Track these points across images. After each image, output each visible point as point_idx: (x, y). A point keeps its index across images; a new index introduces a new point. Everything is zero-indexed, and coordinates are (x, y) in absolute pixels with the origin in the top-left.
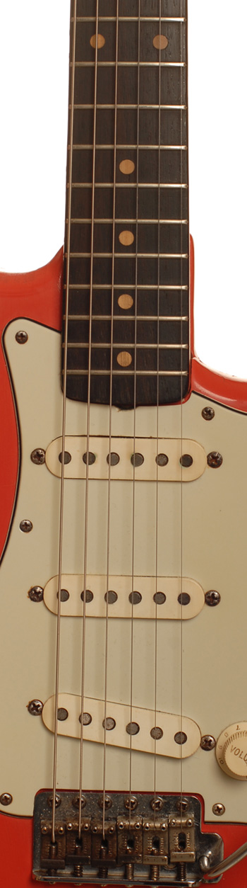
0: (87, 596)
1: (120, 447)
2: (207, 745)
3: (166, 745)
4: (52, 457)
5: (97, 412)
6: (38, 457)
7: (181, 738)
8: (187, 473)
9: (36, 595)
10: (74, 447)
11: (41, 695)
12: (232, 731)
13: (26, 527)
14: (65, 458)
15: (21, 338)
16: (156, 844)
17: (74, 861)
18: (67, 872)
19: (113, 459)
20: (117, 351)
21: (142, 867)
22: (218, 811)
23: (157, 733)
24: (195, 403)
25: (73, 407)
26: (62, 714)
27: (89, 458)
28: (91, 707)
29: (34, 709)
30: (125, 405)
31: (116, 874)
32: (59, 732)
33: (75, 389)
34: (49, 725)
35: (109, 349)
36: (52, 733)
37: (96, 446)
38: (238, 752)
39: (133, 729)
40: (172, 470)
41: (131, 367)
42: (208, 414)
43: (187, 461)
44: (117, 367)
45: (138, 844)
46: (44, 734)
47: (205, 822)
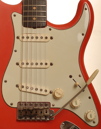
0: (27, 64)
1: (34, 36)
2: (51, 92)
3: (43, 92)
4: (20, 38)
5: (29, 29)
6: (18, 38)
7: (46, 91)
8: (47, 40)
9: (17, 64)
10: (25, 36)
11: (19, 83)
12: (56, 89)
13: (16, 51)
14: (23, 38)
15: (15, 16)
16: (41, 112)
17: (25, 116)
18: (24, 118)
19: (32, 38)
20: (33, 17)
21: (38, 117)
22: (53, 106)
23: (41, 90)
24: (48, 27)
25: (25, 28)
26: (23, 87)
27: (28, 38)
28: (28, 85)
29: (17, 86)
30: (35, 28)
31: (33, 118)
32: (22, 90)
33: (25, 25)
34: (20, 89)
35: (31, 17)
36: (21, 91)
37: (29, 35)
38: (57, 93)
39: (37, 89)
40: (44, 40)
41: (36, 20)
42: (50, 29)
43: (46, 38)
44: (33, 20)
45: (38, 112)
46: (19, 91)
47: (51, 108)
